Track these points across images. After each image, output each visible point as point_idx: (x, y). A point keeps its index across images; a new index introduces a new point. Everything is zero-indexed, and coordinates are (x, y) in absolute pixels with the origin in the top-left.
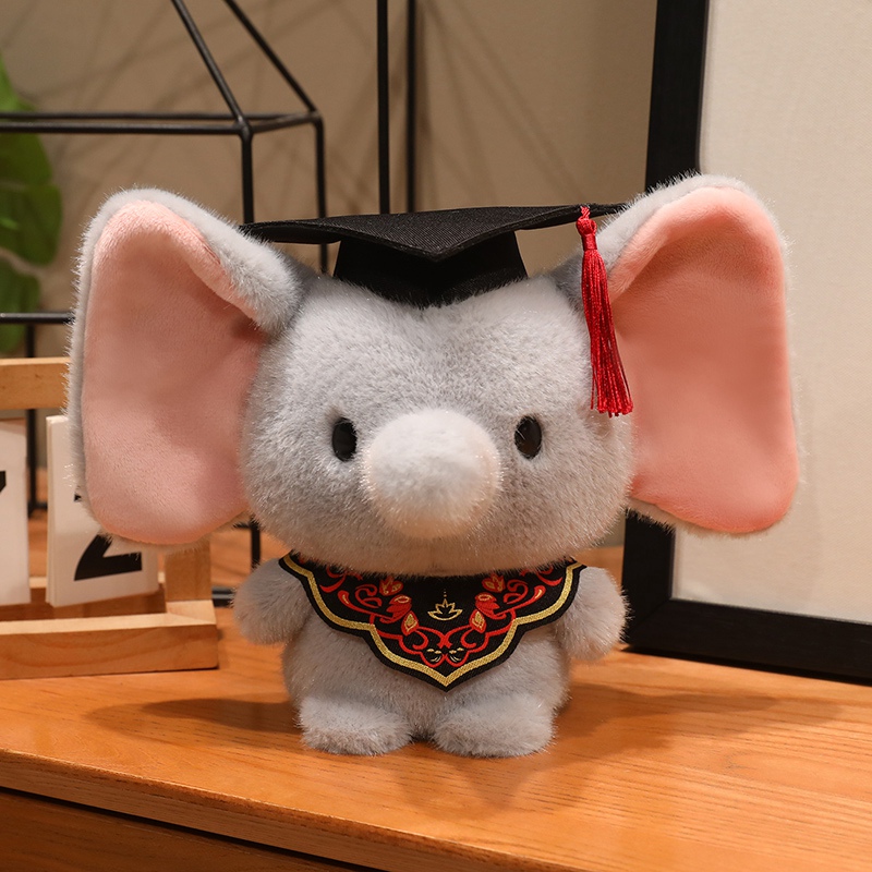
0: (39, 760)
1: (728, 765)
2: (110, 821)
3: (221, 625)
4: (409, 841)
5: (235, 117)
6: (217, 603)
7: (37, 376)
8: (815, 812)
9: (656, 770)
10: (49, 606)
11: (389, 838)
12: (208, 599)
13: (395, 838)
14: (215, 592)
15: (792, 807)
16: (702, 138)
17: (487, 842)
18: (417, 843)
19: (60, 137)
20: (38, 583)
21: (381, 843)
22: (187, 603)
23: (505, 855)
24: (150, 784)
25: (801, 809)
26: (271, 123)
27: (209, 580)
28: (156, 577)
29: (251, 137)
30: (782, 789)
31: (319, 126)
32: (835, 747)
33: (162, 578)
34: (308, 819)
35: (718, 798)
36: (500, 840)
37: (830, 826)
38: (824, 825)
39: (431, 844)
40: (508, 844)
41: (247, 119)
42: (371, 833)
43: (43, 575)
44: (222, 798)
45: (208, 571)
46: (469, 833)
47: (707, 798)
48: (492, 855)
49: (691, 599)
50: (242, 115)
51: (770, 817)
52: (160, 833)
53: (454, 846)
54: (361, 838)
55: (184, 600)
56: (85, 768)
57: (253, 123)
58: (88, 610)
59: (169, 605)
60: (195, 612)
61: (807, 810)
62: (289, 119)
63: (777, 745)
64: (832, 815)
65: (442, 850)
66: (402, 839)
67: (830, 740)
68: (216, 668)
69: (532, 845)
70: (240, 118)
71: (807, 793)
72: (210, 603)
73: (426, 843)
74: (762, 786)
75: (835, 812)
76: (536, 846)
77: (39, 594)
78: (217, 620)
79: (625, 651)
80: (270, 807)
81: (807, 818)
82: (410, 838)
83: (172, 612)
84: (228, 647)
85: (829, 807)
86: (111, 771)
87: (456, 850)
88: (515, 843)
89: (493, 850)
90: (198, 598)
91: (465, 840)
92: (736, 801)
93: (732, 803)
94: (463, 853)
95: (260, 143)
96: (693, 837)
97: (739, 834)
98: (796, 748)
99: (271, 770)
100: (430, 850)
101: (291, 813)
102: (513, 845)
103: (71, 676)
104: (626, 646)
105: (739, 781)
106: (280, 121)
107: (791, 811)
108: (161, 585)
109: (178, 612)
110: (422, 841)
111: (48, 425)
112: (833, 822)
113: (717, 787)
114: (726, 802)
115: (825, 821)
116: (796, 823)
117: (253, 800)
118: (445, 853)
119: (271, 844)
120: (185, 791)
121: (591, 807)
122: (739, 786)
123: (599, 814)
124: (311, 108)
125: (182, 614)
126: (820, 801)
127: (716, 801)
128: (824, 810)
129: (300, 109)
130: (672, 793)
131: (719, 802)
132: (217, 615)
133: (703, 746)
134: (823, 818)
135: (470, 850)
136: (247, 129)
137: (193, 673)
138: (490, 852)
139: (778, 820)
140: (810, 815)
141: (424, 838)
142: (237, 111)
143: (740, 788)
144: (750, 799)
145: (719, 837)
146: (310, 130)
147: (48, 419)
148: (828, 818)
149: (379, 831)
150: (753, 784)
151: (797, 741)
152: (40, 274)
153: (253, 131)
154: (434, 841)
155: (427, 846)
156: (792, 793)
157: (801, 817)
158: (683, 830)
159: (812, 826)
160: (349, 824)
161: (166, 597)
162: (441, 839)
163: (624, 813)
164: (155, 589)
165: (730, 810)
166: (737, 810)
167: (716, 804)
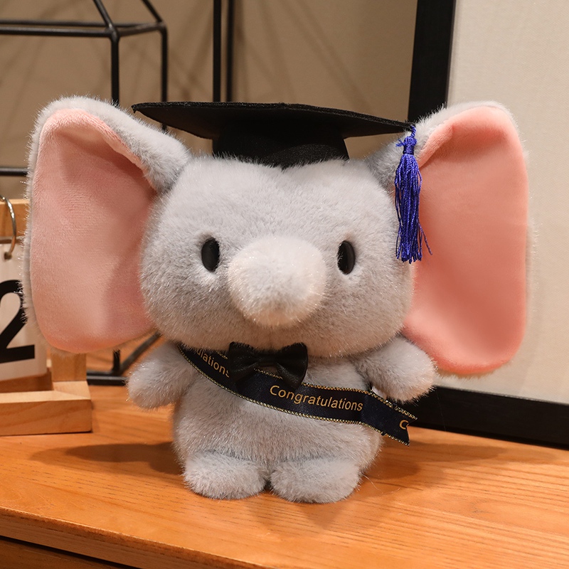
1: (474, 508)
2: (14, 547)
3: (93, 399)
5: (106, 25)
6: (90, 382)
8: (541, 547)
9: (421, 513)
11: (228, 564)
12: (84, 380)
13: (232, 564)
14: (88, 374)
15: (525, 543)
16: (453, 47)
22: (68, 383)
24: (46, 521)
25: (531, 545)
26: (131, 30)
27: (85, 366)
28: (45, 363)
29: (118, 39)
30: (516, 529)
31: (164, 32)
32: (550, 497)
33: (49, 364)
34: (166, 549)
35: (470, 536)
37: (555, 558)
38: (550, 557)
41: (116, 27)
42: (213, 561)
44: (100, 533)
47: (462, 536)
50: (111, 23)
51: (510, 551)
52: (51, 556)
54: (207, 564)
55: (66, 381)
57: (119, 29)
59: (55, 384)
60: (72, 390)
61: (536, 546)
62: (145, 27)
63: (507, 495)
64: (554, 550)
66: (238, 566)
67: (547, 491)
68: (90, 432)
70: (110, 25)
71: (533, 532)
72: (86, 383)
74: (501, 526)
75: (557, 547)
78: (91, 396)
80: (137, 540)
81: (536, 552)
82: (244, 565)
83: (58, 390)
84: (98, 416)
85: (552, 544)
86: (16, 510)
90: (76, 379)
92: (483, 538)
93: (480, 540)
95: (124, 43)
96: (454, 566)
97: (488, 564)
98: (522, 497)
99: (136, 511)
101: (153, 545)
105: (487, 523)
106: (138, 28)
107: (524, 546)
108: (48, 369)
109: (61, 390)
110: (252, 567)
112: (556, 555)
113: (468, 527)
114: (476, 539)
115: (550, 554)
116: (529, 556)
117: (124, 534)
120: (73, 527)
121: (376, 542)
122: (483, 526)
123: (382, 547)
124: (159, 19)
125: (65, 391)
127: (467, 537)
128: (549, 546)
129: (150, 20)
130: (435, 531)
131: (470, 538)
132: (91, 391)
134: (548, 551)
136: (116, 34)
137: (73, 435)
139: (516, 553)
140: (538, 549)
141: (254, 565)
142: (108, 20)
143: (485, 528)
144: (493, 536)
146: (157, 36)
148: (552, 552)
149: (220, 559)
150: (493, 525)
151: (523, 492)
153: (120, 35)
156: (524, 532)
157: (532, 551)
158: (448, 561)
159: (541, 558)
160: (197, 554)
161: (53, 378)
163: (401, 547)
164: (44, 372)
165: (479, 545)
166: (484, 545)
167: (469, 540)
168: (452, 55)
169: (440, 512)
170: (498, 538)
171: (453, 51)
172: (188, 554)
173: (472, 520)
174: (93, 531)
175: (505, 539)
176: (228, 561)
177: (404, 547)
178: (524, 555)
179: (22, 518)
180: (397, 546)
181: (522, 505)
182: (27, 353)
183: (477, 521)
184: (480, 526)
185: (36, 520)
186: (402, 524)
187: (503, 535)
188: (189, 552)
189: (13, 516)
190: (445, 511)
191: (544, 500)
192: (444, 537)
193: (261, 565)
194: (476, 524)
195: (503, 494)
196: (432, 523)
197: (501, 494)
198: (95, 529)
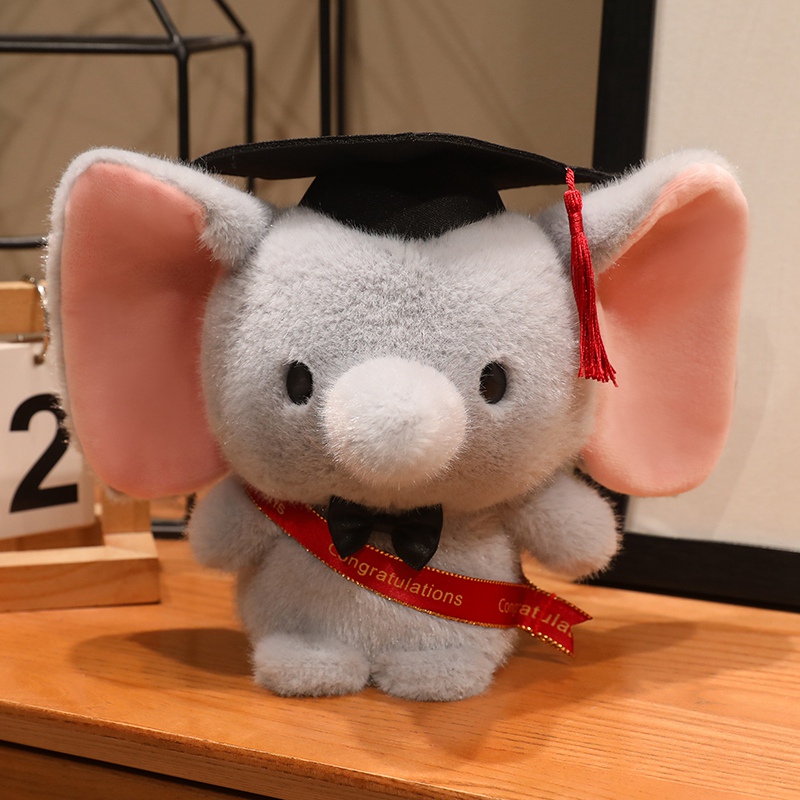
1: (696, 700)
2: (56, 763)
3: (162, 557)
4: (377, 783)
5: (171, 39)
6: (157, 536)
8: (791, 749)
11: (356, 780)
12: (146, 531)
13: (363, 781)
14: (155, 525)
15: (769, 745)
18: (387, 786)
21: (347, 785)
22: (125, 535)
24: (101, 725)
25: (778, 746)
27: (148, 513)
28: (92, 509)
29: (187, 58)
30: (755, 725)
31: (249, 49)
33: (98, 510)
34: (270, 760)
35: (692, 735)
39: (402, 786)
40: (481, 786)
42: (336, 775)
44: (177, 740)
47: (681, 736)
49: (643, 532)
50: (177, 34)
51: (749, 756)
52: (108, 775)
53: (425, 788)
54: (326, 780)
55: (123, 533)
56: (32, 709)
58: (22, 544)
59: (108, 538)
60: (132, 546)
61: (785, 748)
62: (221, 40)
63: (743, 679)
65: (412, 792)
66: (369, 781)
68: (157, 603)
71: (782, 730)
72: (149, 536)
73: (395, 785)
74: (735, 722)
76: (512, 788)
78: (159, 554)
80: (229, 748)
81: (786, 755)
82: (379, 780)
83: (111, 546)
84: (168, 580)
86: (59, 711)
87: (428, 793)
88: (489, 785)
90: (137, 529)
91: (436, 782)
92: (710, 738)
93: (707, 741)
94: (435, 796)
95: (195, 62)
96: (672, 777)
97: (718, 774)
102: (487, 787)
103: (8, 611)
105: (710, 717)
107: (768, 748)
108: (97, 519)
109: (117, 545)
113: (689, 723)
114: (701, 740)
116: (776, 761)
117: (211, 741)
119: (228, 786)
120: (139, 732)
121: (561, 745)
122: (711, 722)
123: (571, 753)
124: (242, 31)
125: (121, 547)
127: (690, 738)
129: (228, 32)
130: (643, 730)
131: (693, 739)
132: (158, 547)
136: (183, 51)
137: (135, 608)
138: (464, 794)
139: (757, 758)
141: (393, 780)
142: (173, 31)
143: (713, 725)
144: (724, 736)
145: (698, 776)
146: (239, 53)
150: (724, 720)
153: (189, 51)
154: (404, 783)
155: (397, 788)
156: (767, 729)
157: (779, 755)
158: (663, 770)
159: (792, 764)
160: (313, 766)
161: (104, 528)
162: (412, 782)
163: (597, 752)
164: (90, 521)
165: (705, 748)
166: (713, 748)
167: (691, 742)
169: (649, 704)
170: (730, 737)
172: (301, 767)
173: (695, 714)
174: (167, 738)
175: (741, 739)
176: (356, 775)
177: (601, 753)
178: (768, 760)
179: (67, 722)
180: (591, 751)
181: (762, 692)
182: (65, 495)
183: (701, 715)
184: (705, 721)
185: (86, 724)
186: (597, 721)
187: (740, 734)
188: (302, 765)
189: (53, 719)
190: (656, 702)
191: (793, 686)
192: (656, 738)
193: (403, 780)
194: (701, 720)
195: (736, 678)
196: (640, 719)
197: (733, 678)
198: (170, 736)
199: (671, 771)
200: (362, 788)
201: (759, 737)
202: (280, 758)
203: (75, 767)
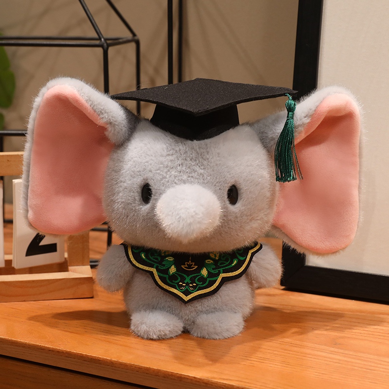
0: (12, 340)
1: (334, 343)
2: (45, 369)
3: (94, 277)
4: (187, 379)
5: (100, 39)
6: (92, 267)
7: (8, 161)
8: (376, 365)
9: (301, 345)
10: (13, 268)
11: (178, 377)
12: (88, 265)
13: (181, 377)
14: (91, 262)
17: (224, 379)
18: (191, 380)
19: (13, 48)
20: (8, 257)
21: (174, 379)
22: (78, 267)
23: (233, 386)
24: (65, 352)
25: (370, 364)
26: (116, 42)
27: (89, 256)
28: (64, 255)
29: (107, 49)
30: (360, 354)
31: (138, 43)
32: (384, 335)
33: (66, 255)
34: (139, 368)
35: (331, 358)
36: (230, 378)
37: (384, 372)
39: (198, 380)
40: (234, 380)
41: (106, 40)
42: (169, 375)
43: (11, 254)
44: (98, 359)
45: (88, 252)
46: (215, 375)
47: (325, 359)
48: (226, 385)
49: (314, 265)
50: (103, 37)
51: (356, 368)
52: (68, 375)
53: (209, 381)
54: (165, 377)
55: (77, 266)
56: (34, 345)
57: (108, 42)
58: (31, 270)
59: (70, 268)
60: (82, 271)
61: (373, 364)
62: (124, 40)
63: (357, 334)
64: (384, 367)
65: (203, 383)
66: (184, 378)
67: (381, 331)
68: (92, 298)
69: (245, 381)
70: (103, 40)
71: (372, 356)
72: (89, 267)
73: (196, 380)
74: (351, 353)
75: (386, 365)
76: (247, 381)
77: (8, 263)
78: (93, 275)
79: (283, 289)
80: (122, 363)
81: (372, 368)
82: (188, 377)
83: (72, 271)
85: (383, 363)
86: (46, 346)
87: (210, 383)
88: (236, 379)
89: (227, 383)
90: (83, 264)
92: (339, 360)
93: (337, 361)
94: (213, 384)
95: (111, 51)
97: (342, 376)
98: (365, 335)
99: (121, 345)
100: (197, 383)
101: (131, 366)
102: (236, 381)
103: (25, 301)
104: (283, 287)
105: (340, 351)
106: (121, 40)
107: (365, 365)
108: (65, 258)
109: (74, 271)
110: (193, 378)
111: (14, 184)
112: (385, 370)
113: (330, 353)
114: (335, 361)
115: (381, 369)
116: (368, 370)
117: (113, 359)
118: (204, 385)
119: (122, 380)
120: (81, 355)
121: (271, 363)
123: (276, 366)
124: (134, 35)
125: (76, 272)
126: (379, 360)
128: (380, 364)
129: (129, 35)
130: (309, 356)
131: (331, 360)
132: (92, 272)
133: (322, 334)
134: (381, 368)
135: (217, 383)
136: (106, 45)
137: (82, 300)
138: (226, 384)
139: (360, 369)
140: (374, 367)
141: (194, 377)
142: (101, 36)
143: (341, 354)
144: (345, 359)
146: (133, 45)
147: (13, 180)
148: (383, 368)
149: (173, 374)
150: (346, 352)
152: (4, 112)
153: (109, 45)
154: (199, 379)
155: (196, 381)
156: (366, 356)
157: (370, 368)
158: (317, 374)
159: (375, 372)
160: (159, 371)
161: (68, 264)
162: (203, 378)
163: (287, 366)
164: (63, 260)
165: (337, 364)
166: (340, 364)
167: (330, 361)
168: (320, 55)
169: (313, 344)
170: (349, 360)
171: (320, 52)
172: (154, 371)
173: (333, 349)
175: (353, 360)
176: (178, 375)
177: (289, 366)
178: (365, 370)
179: (50, 350)
180: (285, 365)
181: (365, 340)
182: (52, 248)
183: (336, 350)
184: (338, 352)
185: (58, 352)
186: (289, 352)
187: (352, 358)
188: (154, 370)
189: (43, 349)
190: (316, 344)
191: (379, 337)
192: (315, 360)
193: (198, 377)
194: (336, 352)
196: (308, 351)
197: (352, 333)
198: (95, 357)
199: (320, 374)
200: (180, 381)
201: (361, 360)
202: (144, 367)
203: (53, 371)
